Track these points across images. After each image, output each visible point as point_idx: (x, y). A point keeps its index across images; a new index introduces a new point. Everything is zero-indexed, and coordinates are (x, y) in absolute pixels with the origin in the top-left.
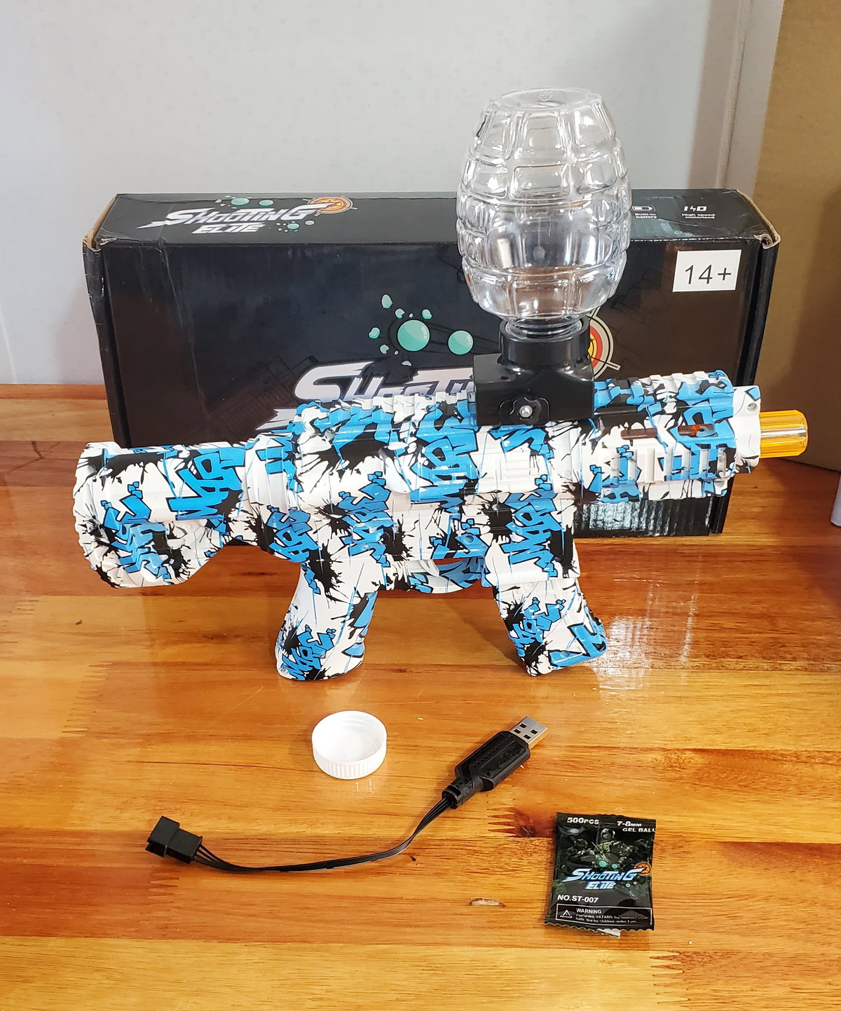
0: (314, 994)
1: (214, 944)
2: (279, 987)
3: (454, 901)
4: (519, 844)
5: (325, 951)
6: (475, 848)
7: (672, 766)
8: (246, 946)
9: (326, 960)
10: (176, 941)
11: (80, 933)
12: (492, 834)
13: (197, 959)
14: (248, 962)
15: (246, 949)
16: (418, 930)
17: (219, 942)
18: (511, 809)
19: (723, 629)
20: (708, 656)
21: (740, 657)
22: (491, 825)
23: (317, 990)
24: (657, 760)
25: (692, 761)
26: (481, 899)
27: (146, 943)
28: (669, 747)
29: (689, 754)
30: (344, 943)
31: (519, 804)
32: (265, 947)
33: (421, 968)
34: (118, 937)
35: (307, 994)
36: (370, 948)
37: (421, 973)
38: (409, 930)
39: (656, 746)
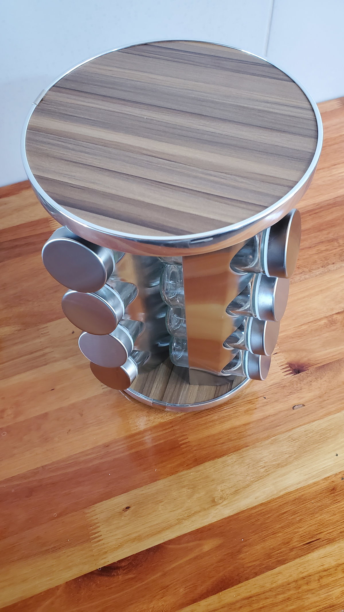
0: (262, 466)
1: (216, 460)
2: (249, 468)
3: (287, 410)
4: (297, 378)
5: (256, 447)
6: (283, 385)
7: (332, 324)
8: (228, 456)
9: (258, 451)
10: (203, 464)
11: (167, 475)
12: (286, 377)
13: (215, 468)
14: (232, 462)
15: (229, 458)
16: (282, 426)
17: (218, 458)
18: (287, 364)
19: (322, 252)
20: (322, 267)
21: (333, 263)
22: (284, 373)
23: (262, 464)
24: (325, 323)
25: (337, 319)
26: (296, 406)
27: (193, 469)
28: (327, 315)
29: (335, 316)
30: (260, 441)
31: (289, 360)
32: (235, 454)
33: (290, 441)
34: (182, 471)
35: (259, 467)
36: (270, 440)
37: (291, 443)
38: (278, 427)
39: (322, 316)
